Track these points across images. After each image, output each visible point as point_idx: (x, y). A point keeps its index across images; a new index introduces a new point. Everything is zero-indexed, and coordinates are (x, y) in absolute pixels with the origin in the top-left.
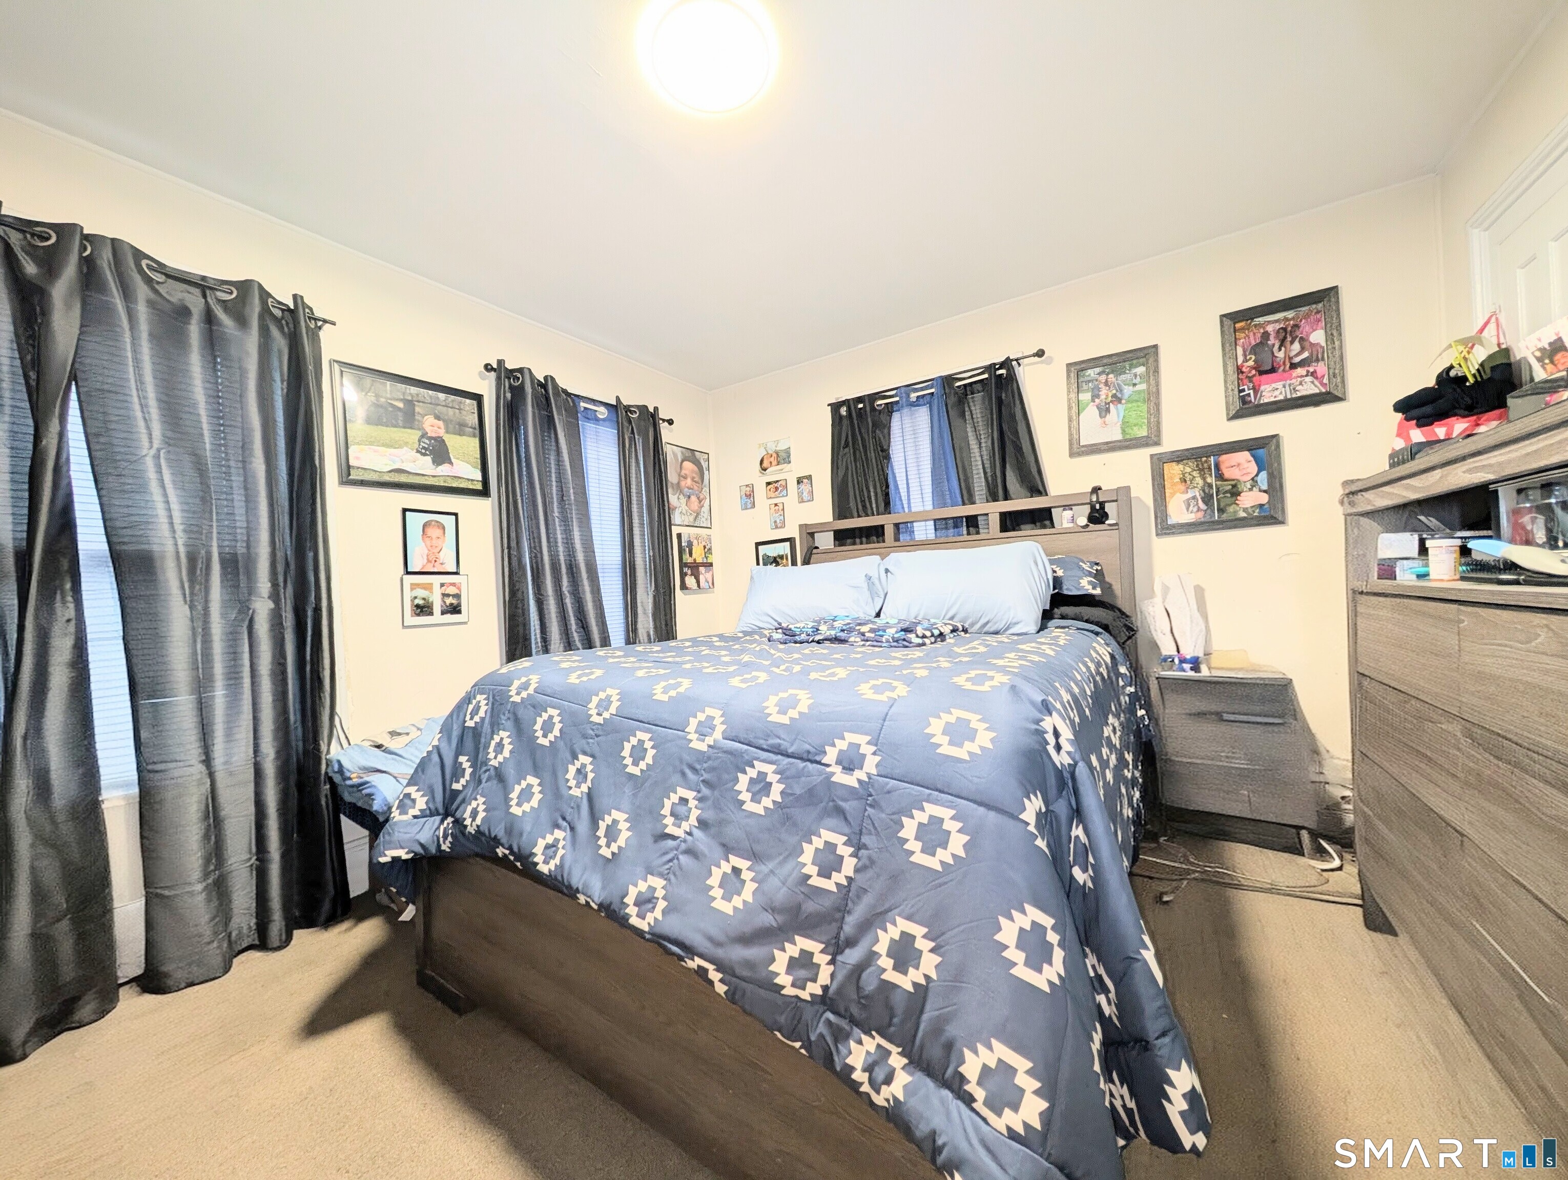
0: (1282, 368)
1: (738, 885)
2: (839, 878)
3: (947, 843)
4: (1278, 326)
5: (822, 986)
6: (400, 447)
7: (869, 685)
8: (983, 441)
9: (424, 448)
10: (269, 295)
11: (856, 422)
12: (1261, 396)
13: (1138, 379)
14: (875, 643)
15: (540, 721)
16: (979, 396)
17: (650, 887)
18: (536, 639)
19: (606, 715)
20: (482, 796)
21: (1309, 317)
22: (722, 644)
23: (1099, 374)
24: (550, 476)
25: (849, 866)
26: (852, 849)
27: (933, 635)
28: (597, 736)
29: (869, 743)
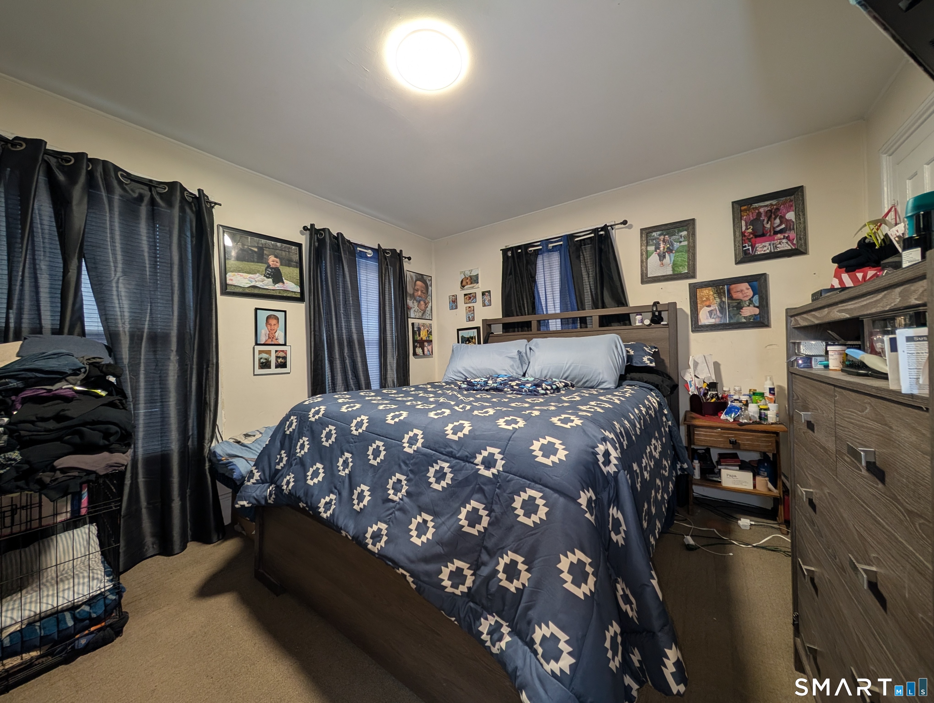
0: (768, 234)
1: (425, 529)
2: (480, 528)
3: (537, 511)
4: (767, 209)
5: (467, 587)
6: (255, 273)
7: (504, 420)
8: (590, 273)
9: (268, 274)
10: (185, 190)
11: (516, 260)
12: (756, 250)
13: (683, 239)
14: (518, 392)
15: (324, 432)
16: (588, 247)
17: (379, 528)
18: (329, 383)
19: (360, 431)
20: (292, 473)
21: (786, 204)
22: (433, 390)
23: (660, 235)
24: (339, 290)
25: (485, 521)
26: (487, 512)
27: (552, 388)
28: (355, 442)
29: (499, 453)
